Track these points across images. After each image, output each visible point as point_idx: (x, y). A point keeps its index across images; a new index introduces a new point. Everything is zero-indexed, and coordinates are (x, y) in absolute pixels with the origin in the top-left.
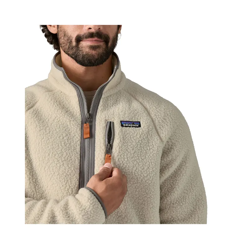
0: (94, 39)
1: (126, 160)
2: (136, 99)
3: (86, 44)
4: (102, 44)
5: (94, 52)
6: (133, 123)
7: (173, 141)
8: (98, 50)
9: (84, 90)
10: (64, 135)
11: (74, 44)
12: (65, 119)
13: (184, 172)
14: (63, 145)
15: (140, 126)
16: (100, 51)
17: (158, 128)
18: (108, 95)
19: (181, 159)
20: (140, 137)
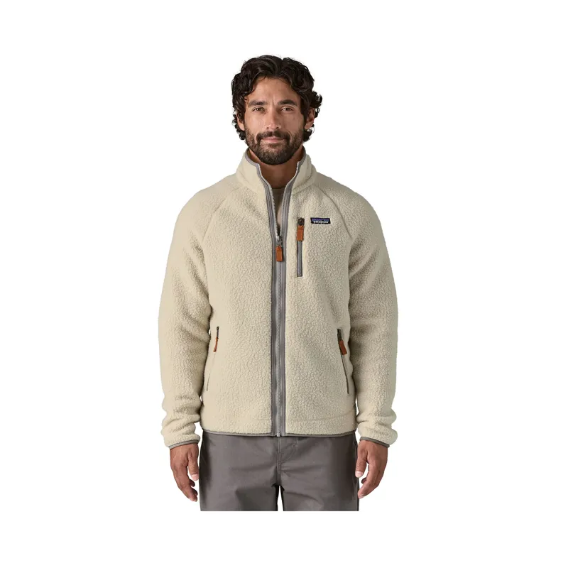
0: (272, 138)
1: (316, 254)
2: (326, 194)
3: (266, 142)
4: (282, 142)
5: (273, 150)
6: (323, 220)
7: (363, 238)
8: (278, 147)
9: (273, 188)
10: (254, 234)
11: (256, 142)
12: (253, 219)
13: (372, 267)
14: (254, 243)
15: (329, 223)
16: (281, 148)
17: (347, 224)
18: (298, 191)
19: (370, 255)
20: (330, 233)
